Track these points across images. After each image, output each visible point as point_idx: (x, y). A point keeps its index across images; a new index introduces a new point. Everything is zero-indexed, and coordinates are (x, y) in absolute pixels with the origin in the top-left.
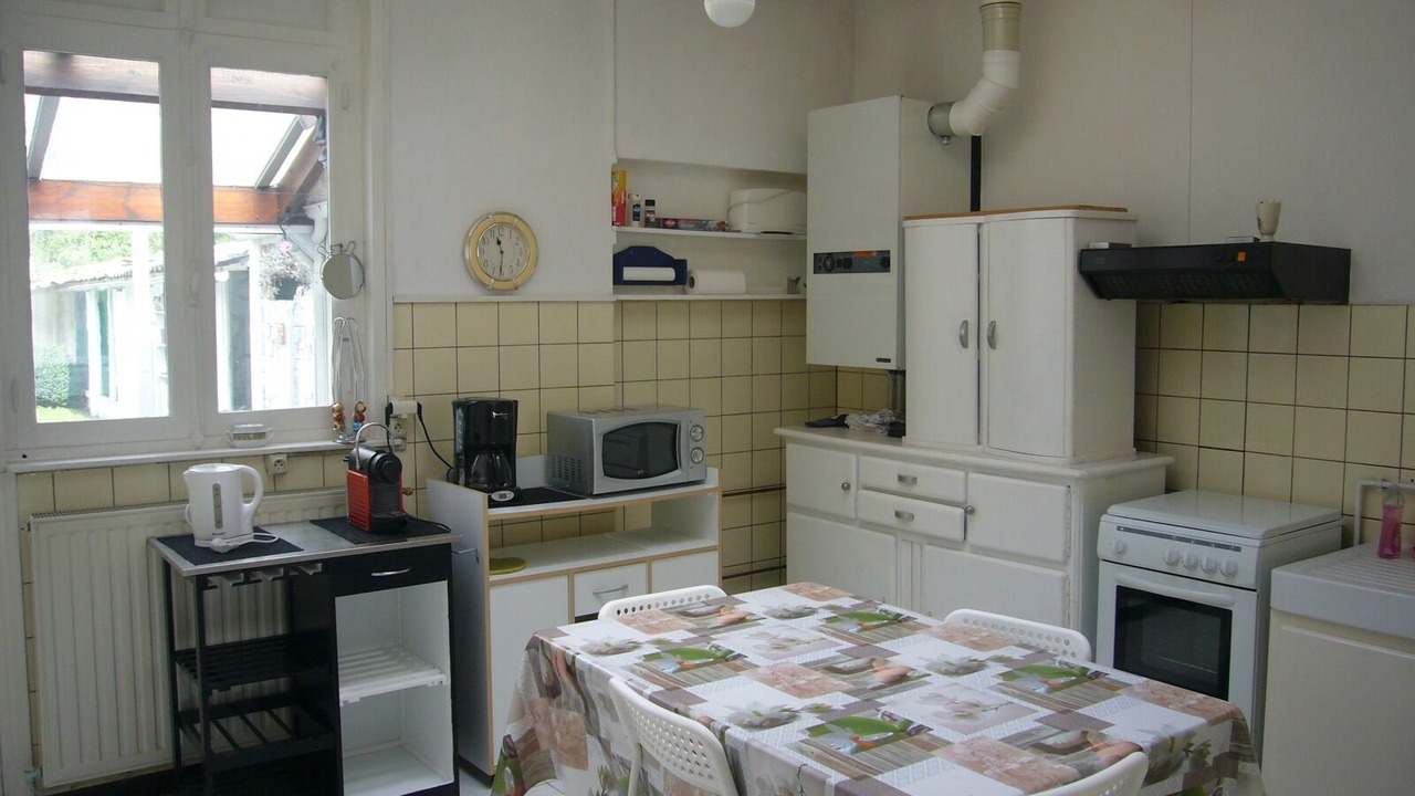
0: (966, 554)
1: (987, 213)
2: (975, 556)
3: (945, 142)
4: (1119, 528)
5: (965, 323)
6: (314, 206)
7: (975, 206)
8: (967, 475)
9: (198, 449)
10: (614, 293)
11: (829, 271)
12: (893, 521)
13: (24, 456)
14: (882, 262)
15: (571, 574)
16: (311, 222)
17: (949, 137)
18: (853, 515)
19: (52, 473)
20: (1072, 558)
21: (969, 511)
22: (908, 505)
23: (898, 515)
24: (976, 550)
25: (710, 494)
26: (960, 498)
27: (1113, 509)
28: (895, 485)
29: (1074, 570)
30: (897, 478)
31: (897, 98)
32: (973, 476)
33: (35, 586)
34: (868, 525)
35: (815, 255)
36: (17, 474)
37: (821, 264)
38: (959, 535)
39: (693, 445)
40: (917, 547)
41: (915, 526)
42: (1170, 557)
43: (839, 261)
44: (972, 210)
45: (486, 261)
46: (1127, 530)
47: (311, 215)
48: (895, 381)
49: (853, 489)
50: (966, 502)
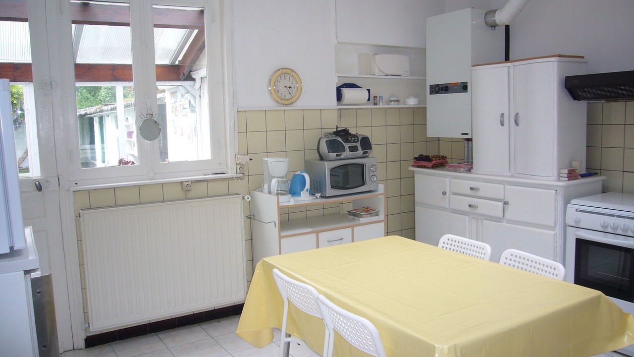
0: (504, 224)
1: (512, 62)
2: (507, 224)
3: (493, 29)
4: (577, 210)
5: (503, 114)
6: (195, 72)
7: (507, 59)
8: (504, 187)
9: (152, 180)
10: (337, 105)
11: (437, 92)
12: (468, 209)
13: (76, 184)
14: (464, 87)
15: (317, 233)
16: (194, 80)
17: (495, 26)
18: (448, 207)
19: (89, 191)
20: (558, 224)
21: (506, 203)
22: (474, 201)
23: (470, 206)
24: (509, 221)
25: (380, 196)
26: (502, 197)
27: (573, 201)
28: (469, 192)
29: (559, 230)
30: (469, 189)
31: (470, 9)
32: (507, 187)
33: (83, 241)
34: (455, 211)
35: (430, 86)
36: (74, 191)
37: (433, 90)
38: (501, 215)
39: (372, 174)
40: (480, 221)
41: (478, 211)
42: (604, 224)
43: (442, 88)
44: (505, 60)
45: (278, 91)
46: (581, 211)
47: (194, 77)
48: (468, 144)
49: (448, 194)
50: (504, 199)
